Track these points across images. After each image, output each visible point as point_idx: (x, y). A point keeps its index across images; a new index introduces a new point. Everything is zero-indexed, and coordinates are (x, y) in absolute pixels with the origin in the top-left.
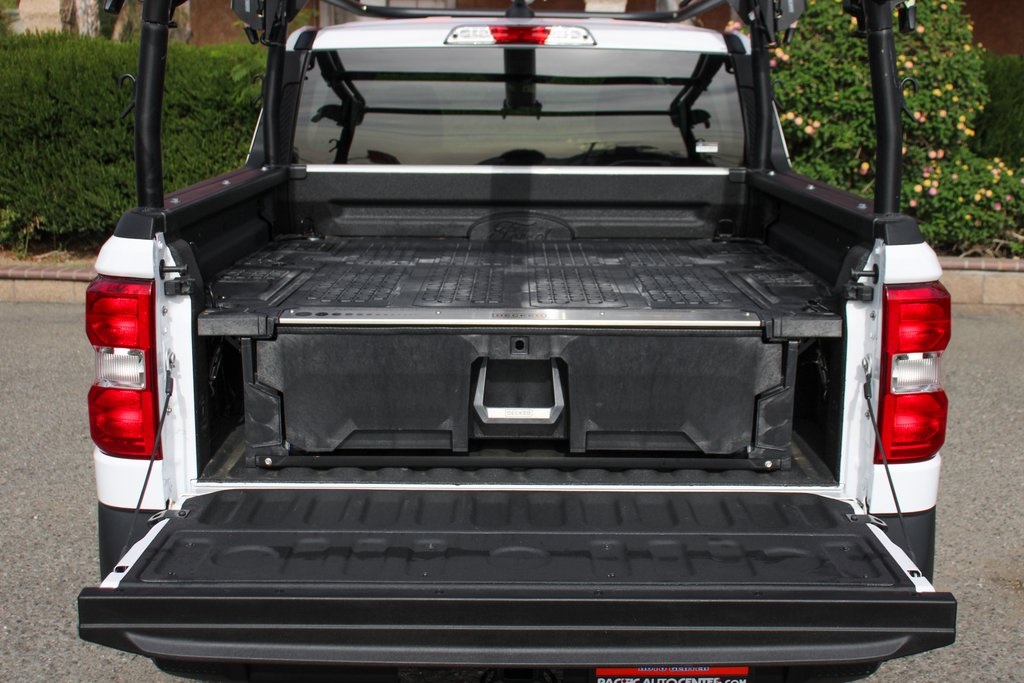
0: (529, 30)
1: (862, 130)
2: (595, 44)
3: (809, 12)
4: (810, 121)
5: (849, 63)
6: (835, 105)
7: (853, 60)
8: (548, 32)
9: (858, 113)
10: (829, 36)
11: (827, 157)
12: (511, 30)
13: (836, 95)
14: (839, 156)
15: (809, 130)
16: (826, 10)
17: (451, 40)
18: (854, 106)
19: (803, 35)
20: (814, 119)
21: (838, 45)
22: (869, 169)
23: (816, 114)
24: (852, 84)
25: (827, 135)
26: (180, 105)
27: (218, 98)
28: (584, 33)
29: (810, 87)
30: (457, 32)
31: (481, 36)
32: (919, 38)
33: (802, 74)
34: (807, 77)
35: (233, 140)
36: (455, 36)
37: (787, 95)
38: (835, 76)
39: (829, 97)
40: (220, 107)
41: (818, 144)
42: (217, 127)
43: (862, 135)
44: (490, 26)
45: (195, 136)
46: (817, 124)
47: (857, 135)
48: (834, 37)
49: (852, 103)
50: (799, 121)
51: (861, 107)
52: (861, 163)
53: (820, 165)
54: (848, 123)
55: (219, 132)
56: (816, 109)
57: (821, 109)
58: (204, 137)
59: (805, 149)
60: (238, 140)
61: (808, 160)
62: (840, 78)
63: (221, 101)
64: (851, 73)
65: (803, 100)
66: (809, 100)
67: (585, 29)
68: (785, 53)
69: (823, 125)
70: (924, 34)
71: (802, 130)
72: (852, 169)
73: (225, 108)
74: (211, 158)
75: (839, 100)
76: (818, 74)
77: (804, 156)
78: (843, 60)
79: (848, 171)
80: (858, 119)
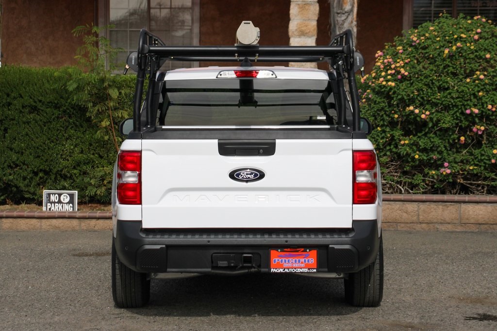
0: (251, 72)
1: (456, 116)
2: (276, 77)
3: (421, 46)
4: (424, 111)
5: (445, 76)
6: (438, 101)
7: (448, 74)
8: (257, 73)
9: (453, 106)
10: (433, 61)
11: (438, 133)
12: (242, 72)
13: (439, 95)
14: (445, 131)
15: (423, 116)
16: (430, 45)
17: (219, 76)
18: (450, 102)
19: (417, 59)
20: (426, 110)
21: (438, 66)
22: (465, 140)
23: (427, 107)
24: (448, 89)
25: (435, 119)
26: (30, 106)
27: (56, 102)
28: (272, 73)
29: (423, 91)
30: (222, 73)
31: (231, 75)
32: (487, 61)
33: (417, 83)
34: (420, 85)
35: (63, 127)
36: (221, 75)
37: (409, 95)
38: (438, 84)
39: (434, 97)
40: (57, 107)
41: (430, 125)
42: (54, 119)
43: (457, 119)
44: (234, 71)
45: (39, 125)
46: (428, 113)
47: (454, 119)
48: (435, 61)
49: (448, 100)
50: (417, 111)
51: (454, 102)
52: (460, 137)
53: (433, 138)
54: (448, 112)
55: (54, 123)
56: (427, 104)
57: (431, 104)
58: (45, 126)
59: (423, 129)
60: (68, 127)
61: (425, 135)
62: (440, 85)
63: (58, 103)
64: (447, 82)
65: (419, 98)
66: (422, 98)
67: (272, 72)
68: (406, 71)
69: (431, 113)
70: (490, 59)
71: (420, 117)
72: (454, 140)
73: (59, 108)
74: (49, 139)
75: (441, 98)
76: (427, 83)
77: (423, 133)
78: (441, 74)
79: (451, 141)
80: (453, 109)
